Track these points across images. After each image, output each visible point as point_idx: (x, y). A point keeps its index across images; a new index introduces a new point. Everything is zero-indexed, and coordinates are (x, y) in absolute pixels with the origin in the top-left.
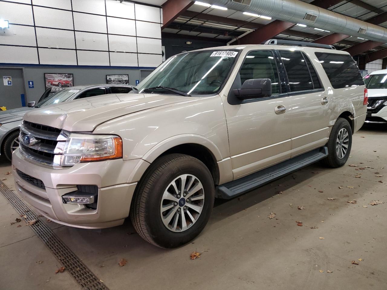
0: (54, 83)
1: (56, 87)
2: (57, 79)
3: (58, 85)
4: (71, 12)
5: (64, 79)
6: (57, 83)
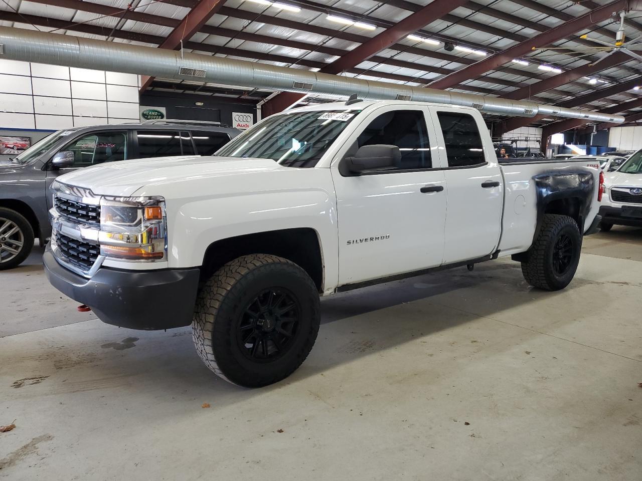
0: (8, 146)
1: (11, 150)
2: (12, 142)
3: (13, 148)
4: (30, 78)
5: (20, 142)
6: (12, 146)
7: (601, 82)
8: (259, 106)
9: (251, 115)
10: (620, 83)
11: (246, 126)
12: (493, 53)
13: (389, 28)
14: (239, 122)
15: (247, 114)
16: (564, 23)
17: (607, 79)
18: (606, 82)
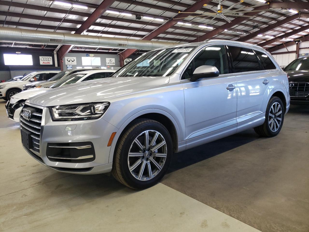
7: (240, 34)
8: (55, 53)
9: (51, 57)
10: (251, 33)
11: (48, 63)
12: (167, 20)
13: (97, 8)
14: (44, 61)
15: (48, 57)
16: (196, 3)
17: (242, 32)
18: (242, 33)
